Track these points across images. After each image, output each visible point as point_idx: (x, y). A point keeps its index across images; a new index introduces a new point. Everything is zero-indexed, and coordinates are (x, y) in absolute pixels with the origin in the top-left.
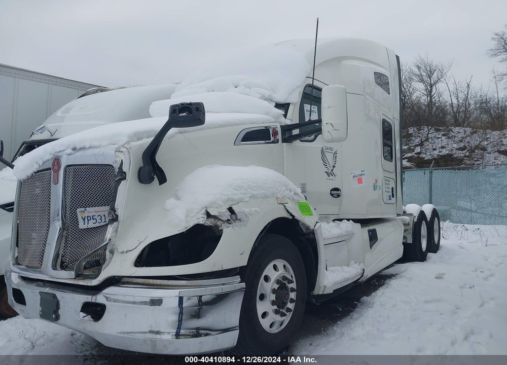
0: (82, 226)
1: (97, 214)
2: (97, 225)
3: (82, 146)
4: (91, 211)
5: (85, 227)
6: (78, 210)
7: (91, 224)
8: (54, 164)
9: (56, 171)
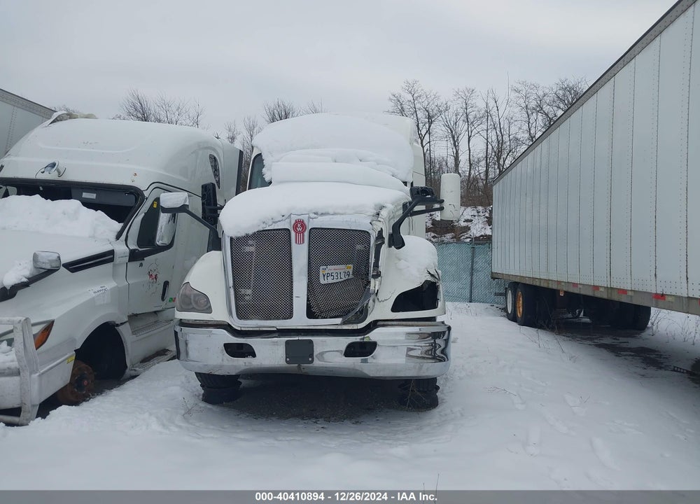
0: (322, 281)
1: (335, 272)
2: (335, 281)
3: (324, 212)
4: (331, 269)
5: (326, 282)
6: (321, 267)
7: (330, 280)
8: (297, 226)
9: (300, 232)
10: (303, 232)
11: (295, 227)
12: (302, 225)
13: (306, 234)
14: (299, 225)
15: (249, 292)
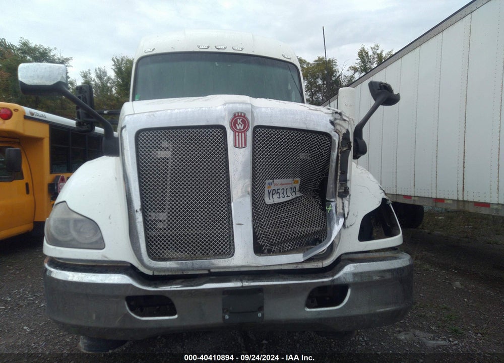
0: (268, 201)
1: (281, 187)
2: (281, 200)
4: (276, 183)
5: (272, 202)
6: (267, 182)
7: (276, 200)
8: (236, 122)
9: (240, 131)
10: (245, 131)
11: (234, 123)
12: (243, 122)
13: (249, 134)
14: (239, 121)
15: (163, 216)
